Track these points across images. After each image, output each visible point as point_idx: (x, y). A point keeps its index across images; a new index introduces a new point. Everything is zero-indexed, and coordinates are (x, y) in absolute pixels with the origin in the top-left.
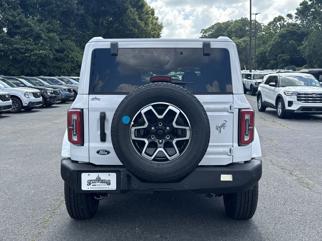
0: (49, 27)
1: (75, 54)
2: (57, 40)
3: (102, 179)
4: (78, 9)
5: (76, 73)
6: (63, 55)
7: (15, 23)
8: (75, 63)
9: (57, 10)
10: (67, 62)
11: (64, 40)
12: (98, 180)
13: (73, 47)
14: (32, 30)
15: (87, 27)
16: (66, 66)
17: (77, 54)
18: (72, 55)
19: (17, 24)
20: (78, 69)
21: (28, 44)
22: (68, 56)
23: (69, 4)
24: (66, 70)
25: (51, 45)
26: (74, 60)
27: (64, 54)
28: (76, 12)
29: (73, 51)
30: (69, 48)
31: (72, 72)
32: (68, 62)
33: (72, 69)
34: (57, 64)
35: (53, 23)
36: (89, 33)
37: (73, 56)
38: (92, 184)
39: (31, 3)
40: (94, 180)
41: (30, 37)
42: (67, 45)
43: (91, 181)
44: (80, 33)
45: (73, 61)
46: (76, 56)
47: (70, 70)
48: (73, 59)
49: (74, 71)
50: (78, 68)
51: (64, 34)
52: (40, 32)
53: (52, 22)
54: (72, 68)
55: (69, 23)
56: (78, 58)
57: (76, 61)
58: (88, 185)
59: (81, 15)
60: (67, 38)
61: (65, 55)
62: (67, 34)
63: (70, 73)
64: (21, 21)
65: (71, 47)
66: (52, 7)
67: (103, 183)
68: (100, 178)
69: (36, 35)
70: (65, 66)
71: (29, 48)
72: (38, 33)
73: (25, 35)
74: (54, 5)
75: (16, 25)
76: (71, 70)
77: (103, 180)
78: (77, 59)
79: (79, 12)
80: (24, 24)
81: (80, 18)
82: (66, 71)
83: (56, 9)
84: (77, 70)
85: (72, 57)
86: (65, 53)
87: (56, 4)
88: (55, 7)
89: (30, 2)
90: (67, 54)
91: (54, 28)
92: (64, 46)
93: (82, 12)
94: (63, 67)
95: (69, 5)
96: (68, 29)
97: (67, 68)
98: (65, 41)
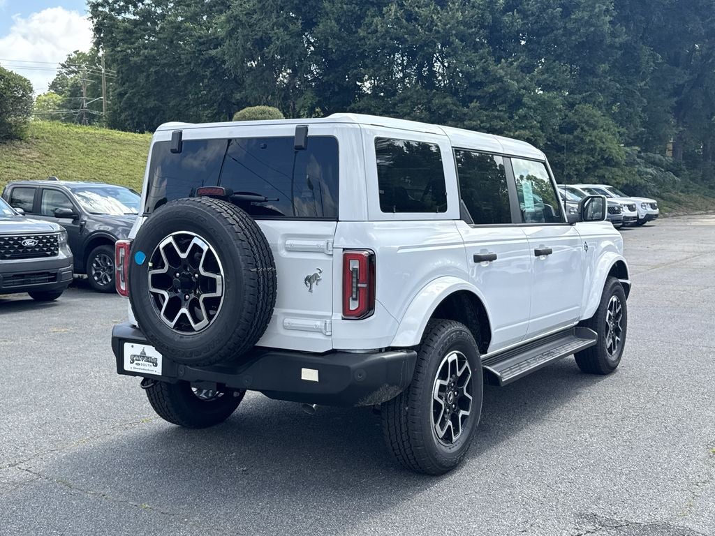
0: (545, 79)
1: (598, 135)
2: (557, 107)
3: (147, 355)
4: (613, 35)
5: (598, 176)
6: (571, 137)
7: (475, 77)
8: (597, 154)
9: (565, 42)
10: (578, 153)
11: (577, 105)
12: (143, 356)
13: (596, 119)
14: (506, 90)
15: (640, 72)
16: (576, 160)
17: (604, 133)
18: (590, 136)
19: (477, 79)
20: (604, 167)
21: (496, 117)
22: (582, 140)
23: (592, 25)
24: (576, 170)
25: (544, 117)
26: (596, 149)
27: (574, 137)
28: (608, 40)
29: (596, 127)
30: (587, 123)
31: (588, 175)
32: (581, 152)
33: (590, 168)
34: (556, 159)
35: (555, 70)
36: (642, 84)
37: (594, 139)
38: (136, 362)
39: (510, 32)
40: (138, 356)
41: (500, 104)
42: (583, 116)
43: (135, 356)
44: (615, 86)
45: (592, 150)
46: (601, 139)
47: (584, 170)
48: (592, 146)
49: (594, 171)
50: (604, 165)
51: (580, 93)
52: (523, 91)
53: (554, 68)
54: (590, 166)
55: (592, 66)
56: (603, 143)
57: (598, 149)
58: (131, 363)
59: (623, 46)
60: (585, 101)
61: (577, 137)
62: (586, 92)
63: (586, 176)
64: (485, 71)
65: (592, 118)
66: (556, 35)
67: (148, 361)
68: (145, 354)
69: (513, 100)
70: (574, 162)
71: (496, 126)
72: (518, 95)
73: (491, 101)
74: (561, 32)
75: (476, 81)
76: (587, 169)
77: (148, 358)
78: (601, 145)
79: (617, 40)
80: (491, 78)
81: (620, 53)
82: (575, 173)
83: (564, 39)
84: (601, 169)
85: (591, 141)
86: (575, 133)
87: (565, 28)
88: (563, 35)
89: (508, 31)
90: (581, 136)
91: (555, 80)
92: (575, 119)
93: (624, 38)
94: (569, 164)
95: (592, 29)
96: (590, 79)
97: (578, 167)
98: (579, 107)
